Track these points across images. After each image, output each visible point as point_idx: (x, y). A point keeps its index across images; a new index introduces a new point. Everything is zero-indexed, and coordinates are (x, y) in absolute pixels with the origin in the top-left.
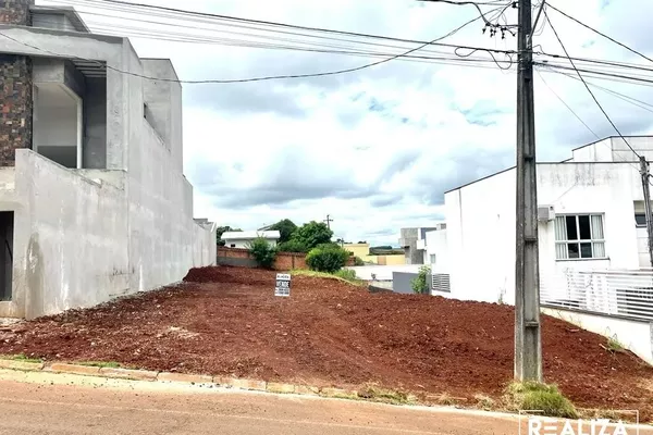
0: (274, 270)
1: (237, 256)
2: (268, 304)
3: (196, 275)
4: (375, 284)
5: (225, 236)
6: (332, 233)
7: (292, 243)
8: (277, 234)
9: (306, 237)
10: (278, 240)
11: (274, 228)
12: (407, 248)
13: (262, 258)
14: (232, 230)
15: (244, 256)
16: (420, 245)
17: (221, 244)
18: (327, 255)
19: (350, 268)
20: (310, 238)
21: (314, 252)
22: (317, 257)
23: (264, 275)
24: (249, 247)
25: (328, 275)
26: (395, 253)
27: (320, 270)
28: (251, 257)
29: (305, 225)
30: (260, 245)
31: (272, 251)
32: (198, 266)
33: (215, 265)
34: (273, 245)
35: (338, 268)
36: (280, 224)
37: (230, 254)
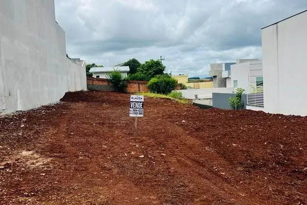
0: (126, 93)
1: (101, 83)
2: (123, 120)
3: (70, 97)
4: (197, 102)
5: (92, 70)
6: (165, 67)
7: (138, 74)
8: (127, 68)
9: (147, 70)
10: (128, 73)
11: (126, 65)
12: (215, 77)
13: (117, 85)
14: (96, 66)
15: (105, 83)
16: (225, 74)
17: (89, 76)
18: (162, 82)
19: (178, 91)
20: (150, 71)
21: (153, 80)
22: (156, 84)
23: (120, 97)
24: (109, 78)
25: (164, 96)
26: (202, 81)
27: (158, 93)
28: (111, 84)
29: (147, 62)
30: (115, 76)
31: (124, 80)
32: (72, 90)
33: (86, 89)
34: (124, 76)
35: (170, 91)
36: (129, 62)
37: (96, 83)
